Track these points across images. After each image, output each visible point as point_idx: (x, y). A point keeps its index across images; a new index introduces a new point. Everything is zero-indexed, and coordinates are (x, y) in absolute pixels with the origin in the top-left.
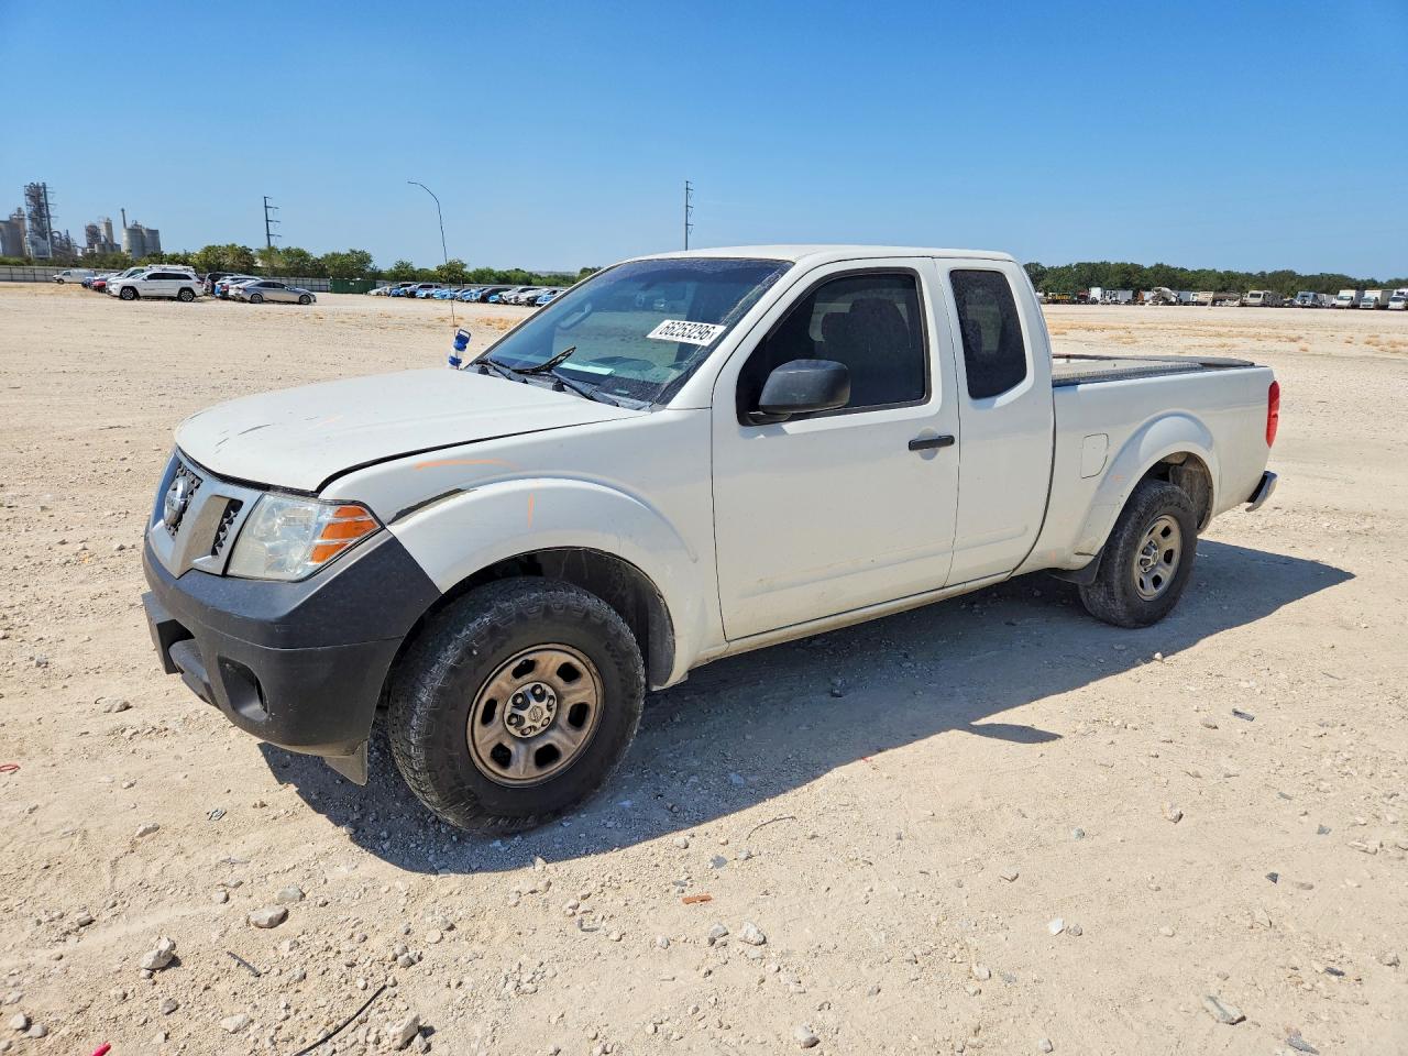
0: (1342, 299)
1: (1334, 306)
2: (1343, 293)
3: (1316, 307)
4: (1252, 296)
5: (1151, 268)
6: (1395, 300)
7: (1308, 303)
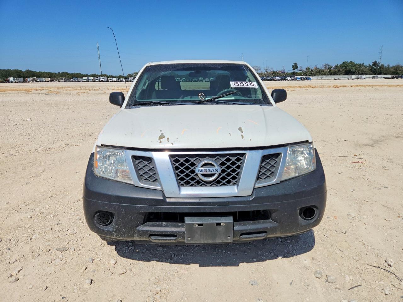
0: (84, 79)
1: (83, 81)
2: (84, 78)
3: (78, 82)
4: (61, 79)
5: (25, 71)
6: (96, 79)
7: (76, 81)
